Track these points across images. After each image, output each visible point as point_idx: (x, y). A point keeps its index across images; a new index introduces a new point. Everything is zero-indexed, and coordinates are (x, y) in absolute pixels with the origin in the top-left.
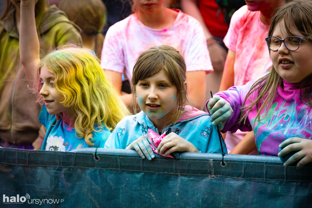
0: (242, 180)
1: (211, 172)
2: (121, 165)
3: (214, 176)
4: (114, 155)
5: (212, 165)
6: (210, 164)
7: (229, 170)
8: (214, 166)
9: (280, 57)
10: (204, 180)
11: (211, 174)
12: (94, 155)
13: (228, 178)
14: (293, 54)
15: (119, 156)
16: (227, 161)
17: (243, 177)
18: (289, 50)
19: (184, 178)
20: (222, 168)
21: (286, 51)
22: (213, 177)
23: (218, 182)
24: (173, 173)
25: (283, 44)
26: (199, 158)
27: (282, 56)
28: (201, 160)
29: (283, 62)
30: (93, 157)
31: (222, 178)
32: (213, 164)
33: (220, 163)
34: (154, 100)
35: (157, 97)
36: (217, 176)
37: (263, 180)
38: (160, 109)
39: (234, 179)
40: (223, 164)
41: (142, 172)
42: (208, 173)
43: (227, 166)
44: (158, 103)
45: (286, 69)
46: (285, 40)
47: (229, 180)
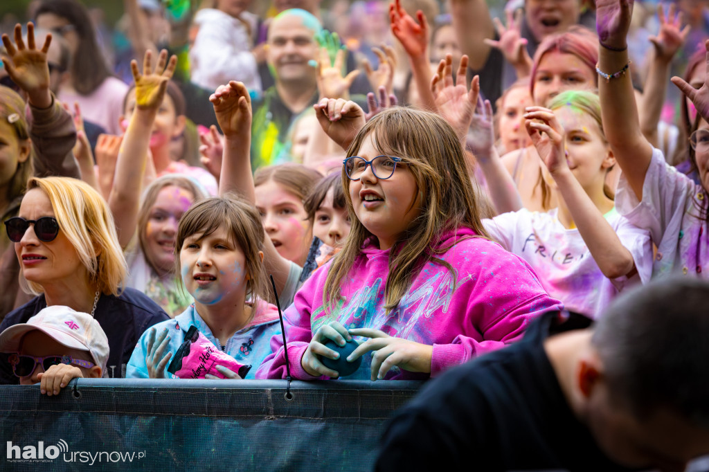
0: (323, 421)
1: (269, 410)
2: (117, 405)
3: (273, 417)
4: (107, 388)
5: (270, 398)
6: (266, 397)
7: (299, 405)
8: (274, 400)
9: (363, 189)
10: (257, 425)
11: (268, 414)
12: (72, 389)
13: (298, 420)
14: (384, 184)
15: (115, 389)
16: (296, 390)
17: (324, 416)
18: (377, 178)
19: (223, 422)
20: (287, 402)
21: (373, 179)
22: (272, 419)
23: (280, 426)
24: (206, 414)
25: (369, 167)
26: (248, 387)
27: (366, 187)
28: (252, 391)
29: (366, 198)
30: (70, 392)
31: (287, 420)
32: (273, 396)
33: (283, 394)
34: (206, 266)
35: (210, 263)
36: (279, 417)
37: (357, 420)
38: (214, 285)
39: (308, 421)
40: (289, 396)
41: (152, 415)
42: (264, 413)
43: (296, 399)
44: (212, 272)
45: (371, 209)
46: (373, 162)
47: (300, 423)
